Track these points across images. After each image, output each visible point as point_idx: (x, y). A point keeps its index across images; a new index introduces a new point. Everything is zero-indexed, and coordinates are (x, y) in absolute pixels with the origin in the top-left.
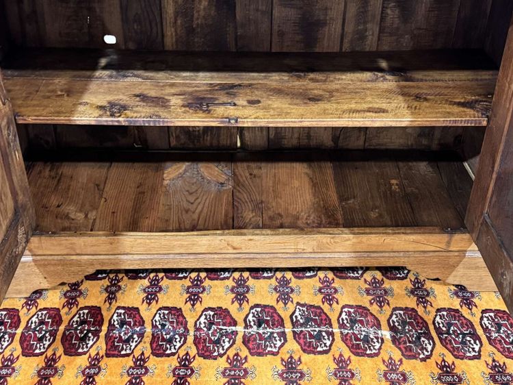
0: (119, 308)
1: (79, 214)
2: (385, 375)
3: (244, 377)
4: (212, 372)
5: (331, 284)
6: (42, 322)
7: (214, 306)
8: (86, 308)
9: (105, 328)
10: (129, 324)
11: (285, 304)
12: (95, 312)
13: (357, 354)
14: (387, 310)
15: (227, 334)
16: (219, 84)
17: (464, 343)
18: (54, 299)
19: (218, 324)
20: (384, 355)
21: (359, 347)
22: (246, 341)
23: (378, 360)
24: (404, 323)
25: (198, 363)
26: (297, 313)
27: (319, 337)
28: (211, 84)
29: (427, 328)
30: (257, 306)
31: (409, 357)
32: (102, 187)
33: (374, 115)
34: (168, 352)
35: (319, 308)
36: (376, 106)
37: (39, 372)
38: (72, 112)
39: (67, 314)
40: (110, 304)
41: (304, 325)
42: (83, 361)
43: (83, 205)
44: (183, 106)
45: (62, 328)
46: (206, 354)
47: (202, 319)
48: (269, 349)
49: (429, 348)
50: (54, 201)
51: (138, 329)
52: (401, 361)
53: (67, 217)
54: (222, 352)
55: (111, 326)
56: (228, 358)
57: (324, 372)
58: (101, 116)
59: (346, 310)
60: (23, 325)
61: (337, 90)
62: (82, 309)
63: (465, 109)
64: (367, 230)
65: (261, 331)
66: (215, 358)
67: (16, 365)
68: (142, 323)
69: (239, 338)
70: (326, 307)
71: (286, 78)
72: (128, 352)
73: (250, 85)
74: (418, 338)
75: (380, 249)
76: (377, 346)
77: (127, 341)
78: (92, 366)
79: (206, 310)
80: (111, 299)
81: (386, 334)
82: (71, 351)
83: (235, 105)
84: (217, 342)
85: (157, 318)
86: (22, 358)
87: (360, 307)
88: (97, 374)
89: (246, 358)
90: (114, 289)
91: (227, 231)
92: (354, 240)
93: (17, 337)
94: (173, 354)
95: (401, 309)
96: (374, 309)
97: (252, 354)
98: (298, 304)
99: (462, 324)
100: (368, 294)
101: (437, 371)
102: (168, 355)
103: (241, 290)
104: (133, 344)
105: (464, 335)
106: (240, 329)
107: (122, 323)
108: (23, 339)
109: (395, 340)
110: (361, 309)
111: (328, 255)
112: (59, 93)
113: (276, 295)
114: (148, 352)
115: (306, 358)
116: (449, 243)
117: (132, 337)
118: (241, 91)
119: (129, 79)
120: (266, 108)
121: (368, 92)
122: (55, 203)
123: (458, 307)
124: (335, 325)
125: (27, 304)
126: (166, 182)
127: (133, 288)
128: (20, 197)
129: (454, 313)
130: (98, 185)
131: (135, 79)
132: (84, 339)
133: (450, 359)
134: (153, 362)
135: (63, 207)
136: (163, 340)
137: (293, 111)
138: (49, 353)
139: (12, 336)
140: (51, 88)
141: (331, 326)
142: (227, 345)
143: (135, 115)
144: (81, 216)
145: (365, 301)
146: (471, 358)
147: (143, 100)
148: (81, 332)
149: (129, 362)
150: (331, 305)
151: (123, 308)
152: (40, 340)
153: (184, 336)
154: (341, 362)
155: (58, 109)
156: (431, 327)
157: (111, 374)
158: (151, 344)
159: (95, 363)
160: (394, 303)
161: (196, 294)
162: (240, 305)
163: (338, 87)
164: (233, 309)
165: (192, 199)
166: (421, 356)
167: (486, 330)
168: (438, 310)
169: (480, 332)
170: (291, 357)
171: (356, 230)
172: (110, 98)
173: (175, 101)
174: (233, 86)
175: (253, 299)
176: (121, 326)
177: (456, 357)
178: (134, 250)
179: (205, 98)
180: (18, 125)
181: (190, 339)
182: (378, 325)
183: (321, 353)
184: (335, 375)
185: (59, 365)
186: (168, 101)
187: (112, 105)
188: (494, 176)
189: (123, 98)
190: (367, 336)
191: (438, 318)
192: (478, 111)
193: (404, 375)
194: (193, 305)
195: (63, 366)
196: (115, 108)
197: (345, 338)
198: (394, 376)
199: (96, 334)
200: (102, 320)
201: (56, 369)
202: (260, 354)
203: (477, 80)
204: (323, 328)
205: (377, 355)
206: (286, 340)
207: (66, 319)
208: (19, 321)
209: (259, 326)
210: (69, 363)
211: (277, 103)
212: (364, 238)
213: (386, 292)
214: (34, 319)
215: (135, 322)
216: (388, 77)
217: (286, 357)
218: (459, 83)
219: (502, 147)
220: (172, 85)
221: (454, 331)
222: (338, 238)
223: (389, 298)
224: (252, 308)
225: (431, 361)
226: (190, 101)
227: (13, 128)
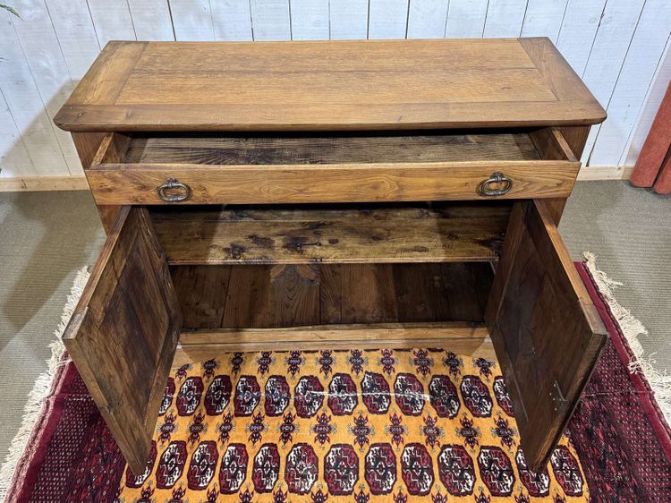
0: (242, 377)
1: (212, 311)
2: (424, 431)
3: (329, 432)
4: (307, 428)
5: (390, 355)
6: (190, 389)
7: (307, 375)
8: (219, 377)
9: (233, 393)
10: (249, 389)
11: (357, 373)
12: (226, 379)
13: (406, 414)
14: (429, 377)
15: (317, 398)
16: (309, 223)
17: (480, 404)
18: (196, 370)
19: (310, 389)
20: (425, 415)
21: (408, 407)
22: (330, 403)
23: (420, 418)
24: (440, 388)
25: (297, 421)
26: (366, 381)
27: (380, 400)
28: (303, 223)
29: (456, 392)
30: (338, 374)
31: (442, 416)
32: (226, 286)
33: (418, 254)
34: (277, 412)
35: (381, 375)
36: (420, 244)
37: (191, 428)
38: (206, 255)
39: (207, 382)
40: (236, 373)
41: (370, 390)
42: (219, 420)
43: (214, 303)
44: (284, 247)
45: (204, 393)
46: (303, 414)
47: (300, 386)
48: (346, 410)
49: (456, 408)
50: (194, 299)
51: (255, 394)
52: (436, 419)
53: (204, 313)
54: (313, 412)
55: (238, 393)
56: (318, 417)
57: (383, 429)
58: (226, 258)
59: (400, 377)
60: (177, 390)
61: (393, 228)
62: (217, 377)
63: (483, 248)
64: (415, 325)
65: (340, 396)
66: (309, 417)
67: (175, 423)
68: (258, 389)
69: (325, 401)
70: (386, 375)
71: (357, 215)
72: (250, 412)
73: (331, 223)
74: (449, 400)
75: (424, 337)
76: (420, 406)
77: (249, 404)
78: (226, 424)
79: (302, 378)
80: (236, 369)
81: (427, 397)
82: (212, 412)
83: (320, 245)
84: (310, 404)
85: (269, 385)
86: (179, 417)
87: (409, 375)
88: (229, 430)
89: (330, 417)
90: (238, 361)
91: (316, 327)
92: (406, 333)
93: (174, 401)
94: (280, 414)
95: (438, 376)
96: (419, 376)
97: (334, 414)
98: (366, 372)
99: (480, 389)
100: (416, 364)
101: (460, 426)
102: (277, 415)
103: (326, 361)
104: (253, 406)
105: (481, 398)
106: (326, 393)
107: (245, 389)
108: (179, 403)
109: (433, 402)
110: (410, 377)
111: (387, 342)
112: (196, 236)
113: (351, 366)
114: (263, 413)
115: (371, 417)
116: (472, 333)
117: (251, 400)
118: (324, 230)
119: (244, 220)
120: (342, 248)
121: (416, 230)
122: (195, 301)
123: (478, 375)
124: (392, 390)
125: (178, 373)
126: (272, 280)
127: (251, 360)
128: (173, 312)
129: (475, 379)
130: (223, 284)
131: (248, 220)
132: (219, 402)
133: (470, 417)
134: (267, 420)
135: (200, 304)
136: (274, 403)
137: (362, 250)
138: (197, 413)
139: (171, 399)
140: (190, 231)
141: (389, 391)
142: (317, 407)
143: (250, 256)
144: (213, 312)
145: (413, 370)
146: (484, 416)
147: (255, 242)
148: (217, 397)
149: (251, 420)
150: (389, 373)
151: (245, 377)
152: (190, 403)
153: (287, 399)
154: (395, 420)
155: (196, 252)
156: (459, 391)
157: (239, 430)
158: (265, 406)
159: (228, 422)
160: (434, 371)
161: (295, 365)
162: (326, 374)
163: (394, 224)
164: (321, 377)
165: (290, 295)
166: (451, 415)
167: (497, 393)
168: (465, 377)
169: (492, 395)
170: (361, 417)
171: (407, 325)
172: (232, 240)
173: (278, 241)
174: (319, 225)
175: (335, 369)
176: (244, 391)
177: (474, 415)
178: (252, 340)
179: (298, 238)
180: (170, 266)
181: (292, 402)
182: (422, 390)
183: (381, 413)
184: (391, 430)
185: (204, 422)
186: (273, 242)
187: (234, 246)
188: (503, 298)
189: (241, 240)
190: (413, 399)
191: (464, 384)
192: (492, 250)
193: (437, 430)
194: (293, 374)
195: (207, 424)
196: (236, 250)
197: (399, 401)
198: (430, 431)
199: (227, 398)
200: (231, 387)
201: (202, 426)
202: (340, 414)
203: (495, 216)
204: (384, 393)
205: (419, 414)
206: (357, 403)
207: (206, 385)
208: (175, 388)
209: (339, 391)
210: (211, 421)
211: (350, 242)
212: (412, 331)
213: (428, 362)
214: (185, 386)
215: (253, 388)
216: (431, 214)
217: (357, 416)
218: (482, 220)
219: (507, 282)
220: (276, 225)
221: (474, 394)
222: (394, 331)
223: (430, 367)
224: (334, 376)
225: (457, 419)
226: (289, 242)
227: (166, 269)
